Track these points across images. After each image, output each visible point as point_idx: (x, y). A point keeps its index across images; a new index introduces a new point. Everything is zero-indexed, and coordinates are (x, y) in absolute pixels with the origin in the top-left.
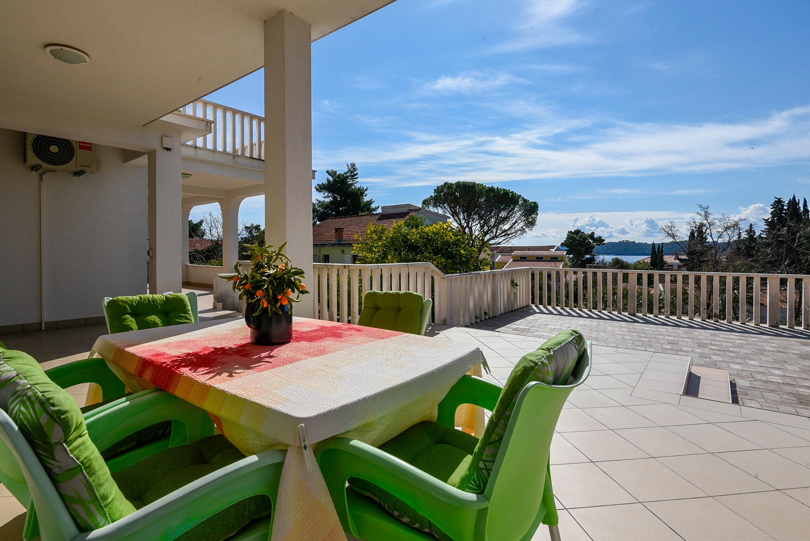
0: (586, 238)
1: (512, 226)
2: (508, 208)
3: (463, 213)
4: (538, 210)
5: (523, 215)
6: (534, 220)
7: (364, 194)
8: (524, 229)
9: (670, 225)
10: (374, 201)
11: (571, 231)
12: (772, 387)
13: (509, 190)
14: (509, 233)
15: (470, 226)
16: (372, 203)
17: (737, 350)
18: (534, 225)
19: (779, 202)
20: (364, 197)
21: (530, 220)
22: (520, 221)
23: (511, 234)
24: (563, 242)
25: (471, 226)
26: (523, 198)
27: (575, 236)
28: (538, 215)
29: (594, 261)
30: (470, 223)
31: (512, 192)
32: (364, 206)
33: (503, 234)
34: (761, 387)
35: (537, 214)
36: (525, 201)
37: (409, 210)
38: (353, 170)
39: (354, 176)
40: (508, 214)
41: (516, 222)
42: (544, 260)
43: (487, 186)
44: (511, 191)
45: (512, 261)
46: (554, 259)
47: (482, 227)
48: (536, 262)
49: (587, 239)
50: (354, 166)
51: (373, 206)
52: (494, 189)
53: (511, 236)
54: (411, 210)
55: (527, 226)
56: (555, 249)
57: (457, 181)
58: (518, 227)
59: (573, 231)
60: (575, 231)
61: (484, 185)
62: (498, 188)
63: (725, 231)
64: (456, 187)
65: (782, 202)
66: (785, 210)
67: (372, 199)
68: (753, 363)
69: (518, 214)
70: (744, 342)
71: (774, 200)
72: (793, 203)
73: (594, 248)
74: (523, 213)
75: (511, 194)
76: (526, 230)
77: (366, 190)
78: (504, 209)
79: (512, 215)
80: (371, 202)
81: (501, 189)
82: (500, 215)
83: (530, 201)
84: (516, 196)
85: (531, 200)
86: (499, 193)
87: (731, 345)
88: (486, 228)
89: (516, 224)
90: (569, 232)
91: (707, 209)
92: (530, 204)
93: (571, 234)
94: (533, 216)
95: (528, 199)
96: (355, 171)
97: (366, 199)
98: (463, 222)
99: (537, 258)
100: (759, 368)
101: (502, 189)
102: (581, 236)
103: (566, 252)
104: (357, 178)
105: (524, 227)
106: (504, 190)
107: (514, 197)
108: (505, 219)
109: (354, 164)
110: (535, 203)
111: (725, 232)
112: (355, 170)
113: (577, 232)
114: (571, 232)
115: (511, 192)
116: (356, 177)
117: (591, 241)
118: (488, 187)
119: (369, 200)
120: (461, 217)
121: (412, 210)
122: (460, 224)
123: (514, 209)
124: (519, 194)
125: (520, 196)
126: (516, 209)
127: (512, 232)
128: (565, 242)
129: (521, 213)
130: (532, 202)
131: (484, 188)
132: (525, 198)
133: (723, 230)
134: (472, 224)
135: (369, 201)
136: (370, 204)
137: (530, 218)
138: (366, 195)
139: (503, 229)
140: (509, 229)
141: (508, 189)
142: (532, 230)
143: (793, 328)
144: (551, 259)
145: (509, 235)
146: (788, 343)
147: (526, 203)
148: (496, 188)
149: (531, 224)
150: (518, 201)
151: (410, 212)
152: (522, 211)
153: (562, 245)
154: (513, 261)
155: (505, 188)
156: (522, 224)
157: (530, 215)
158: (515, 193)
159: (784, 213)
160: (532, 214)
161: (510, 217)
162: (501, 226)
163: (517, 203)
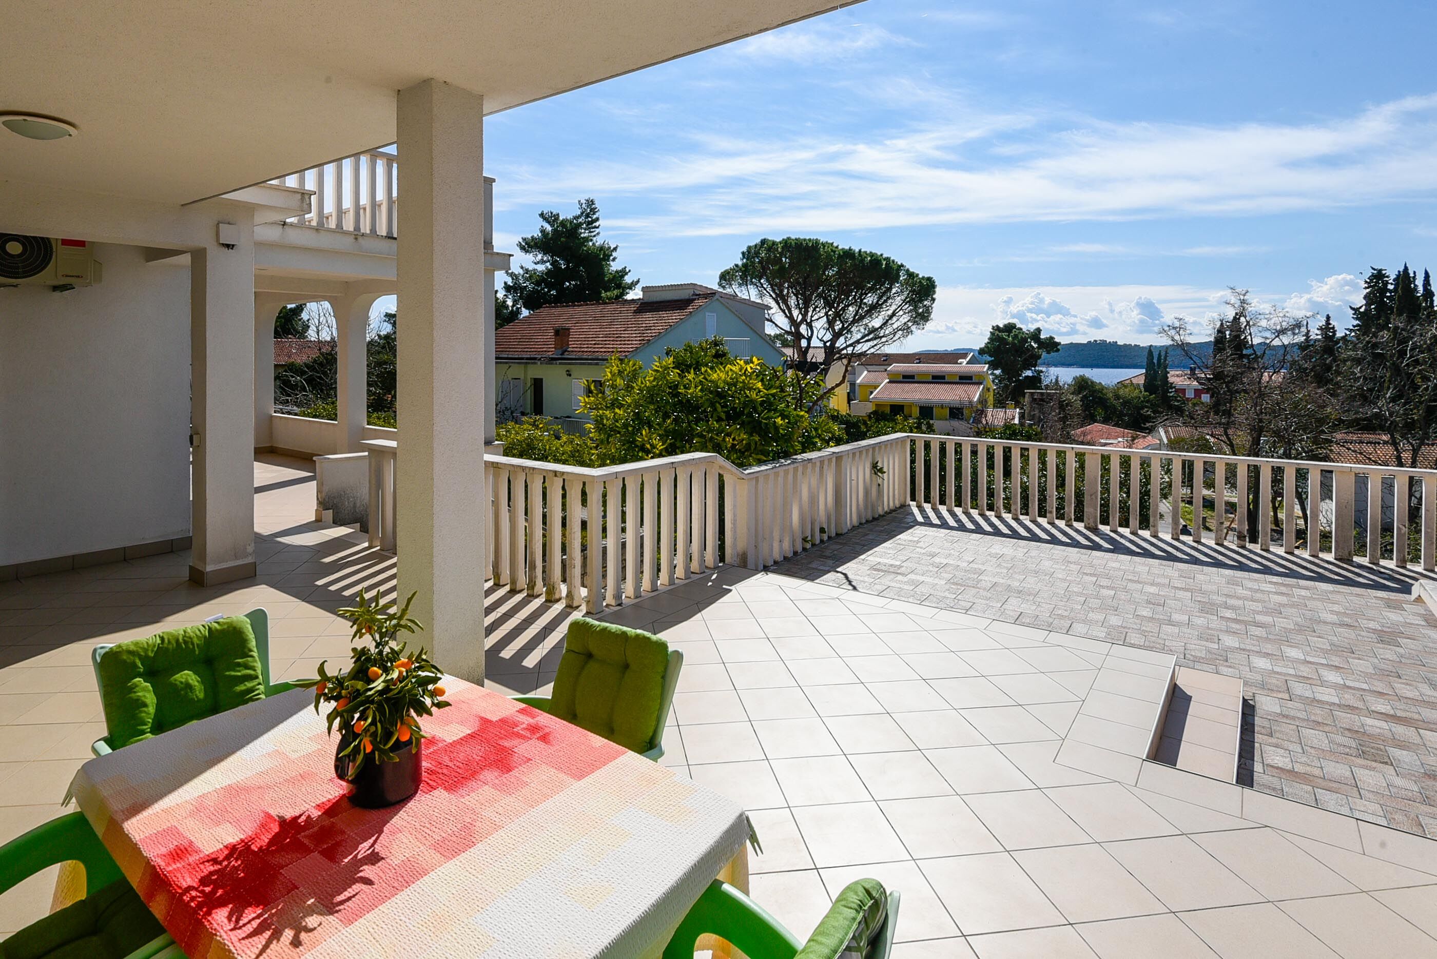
0: (1024, 340)
1: (887, 321)
2: (880, 288)
3: (796, 295)
4: (934, 292)
5: (908, 302)
6: (928, 310)
7: (611, 258)
8: (909, 328)
9: (1177, 324)
10: (630, 271)
11: (997, 326)
12: (1318, 714)
13: (882, 255)
14: (881, 334)
15: (809, 321)
16: (627, 274)
17: (1268, 619)
18: (928, 320)
19: (1379, 276)
20: (612, 263)
21: (921, 310)
22: (901, 313)
23: (883, 337)
24: (983, 345)
25: (811, 321)
26: (908, 270)
27: (1004, 335)
28: (936, 302)
29: (1040, 381)
30: (810, 314)
31: (887, 259)
32: (610, 281)
33: (871, 336)
34: (1299, 715)
35: (934, 300)
36: (911, 275)
37: (693, 295)
38: (591, 211)
39: (592, 224)
40: (880, 298)
41: (894, 314)
42: (946, 380)
43: (840, 247)
44: (884, 256)
45: (888, 382)
46: (966, 379)
47: (831, 323)
48: (932, 385)
49: (1027, 342)
50: (593, 204)
51: (628, 279)
52: (854, 253)
53: (884, 339)
54: (697, 295)
55: (914, 322)
56: (968, 359)
57: (785, 237)
58: (896, 323)
59: (1001, 326)
60: (1005, 326)
61: (835, 244)
62: (860, 251)
63: (1276, 337)
64: (783, 248)
65: (1384, 276)
66: (1390, 291)
67: (625, 268)
68: (1293, 653)
69: (897, 299)
70: (1283, 600)
71: (1369, 273)
72: (1405, 278)
73: (1039, 357)
74: (906, 298)
75: (884, 263)
76: (914, 328)
77: (615, 249)
78: (872, 290)
79: (885, 301)
80: (623, 273)
81: (865, 252)
82: (866, 301)
83: (920, 276)
84: (895, 267)
85: (922, 273)
86: (862, 260)
87: (1258, 607)
88: (838, 326)
89: (895, 319)
90: (993, 327)
91: (1244, 295)
92: (920, 282)
93: (997, 332)
94: (926, 303)
95: (916, 272)
96: (594, 214)
97: (615, 266)
98: (795, 313)
99: (934, 377)
100: (1302, 668)
101: (868, 252)
102: (1016, 336)
103: (987, 366)
104: (598, 227)
105: (910, 324)
106: (872, 255)
107: (891, 267)
108: (874, 308)
109: (592, 201)
110: (929, 279)
111: (1277, 339)
112: (594, 211)
113: (1010, 328)
114: (997, 328)
115: (885, 259)
116: (597, 224)
117: (1035, 346)
118: (843, 249)
119: (620, 269)
120: (792, 301)
121: (699, 295)
122: (791, 318)
123: (890, 289)
124: (899, 263)
125: (902, 265)
126: (894, 291)
127: (887, 332)
128: (986, 346)
129: (903, 297)
130: (923, 277)
131: (834, 252)
132: (911, 270)
133: (1273, 336)
134: (812, 317)
135: (621, 271)
136: (623, 276)
137: (919, 308)
138: (614, 259)
139: (870, 325)
140: (881, 327)
141: (879, 254)
142: (923, 328)
143: (1377, 564)
144: (960, 379)
145: (881, 337)
146: (1363, 602)
147: (914, 278)
148: (857, 250)
149: (923, 317)
150: (898, 276)
151: (695, 299)
152: (906, 293)
153: (982, 351)
154: (890, 382)
155: (873, 252)
156: (905, 319)
157: (921, 301)
158: (893, 261)
159: (1388, 298)
160: (923, 300)
161: (882, 304)
162: (865, 321)
163: (896, 279)
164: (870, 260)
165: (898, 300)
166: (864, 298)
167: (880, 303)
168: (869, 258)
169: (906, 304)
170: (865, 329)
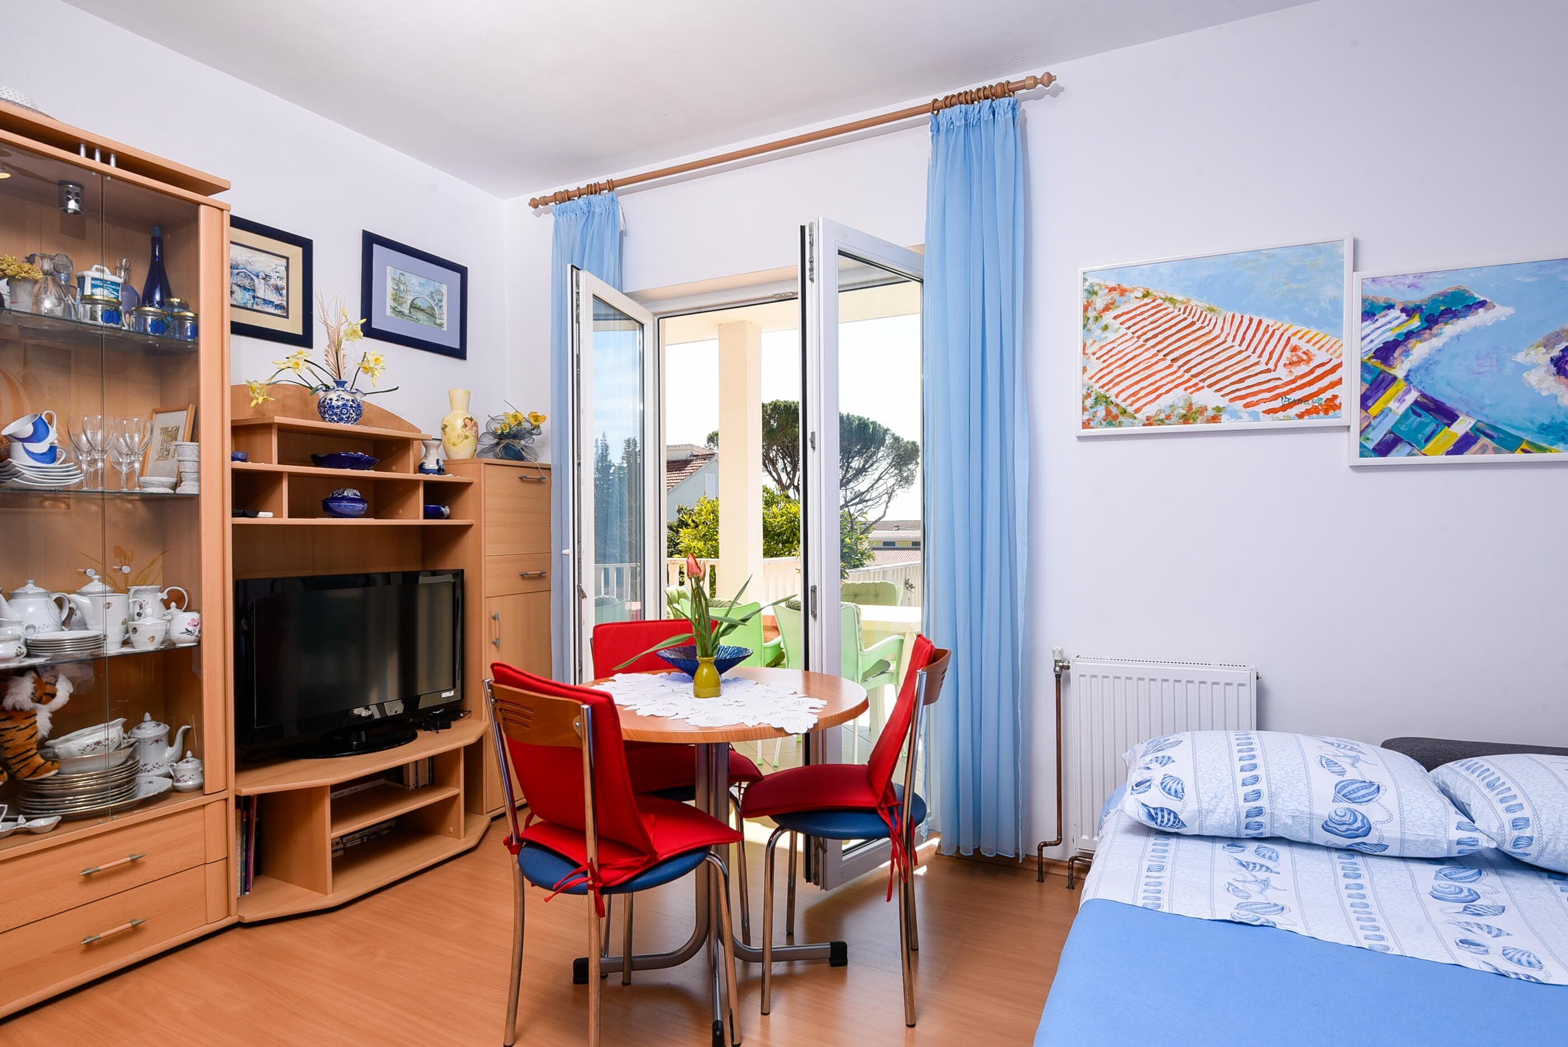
1: (873, 485)
2: (866, 452)
3: (783, 459)
5: (894, 465)
6: (912, 473)
8: (894, 492)
13: (868, 419)
14: (868, 498)
21: (905, 474)
22: (887, 476)
23: (869, 500)
26: (893, 435)
31: (874, 423)
33: (857, 500)
36: (897, 439)
37: (691, 456)
40: (866, 462)
41: (880, 478)
44: (871, 420)
53: (870, 503)
54: (695, 456)
55: (900, 486)
57: (774, 400)
58: (881, 487)
62: (848, 415)
64: (772, 410)
69: (883, 461)
74: (892, 462)
75: (871, 426)
76: (898, 492)
78: (860, 453)
79: (872, 465)
81: (853, 416)
82: (852, 465)
83: (904, 441)
84: (881, 431)
86: (851, 424)
89: (881, 482)
92: (904, 446)
94: (910, 466)
95: (901, 437)
98: (783, 476)
99: (913, 543)
101: (856, 416)
105: (895, 488)
106: (860, 419)
107: (878, 431)
108: (861, 471)
110: (913, 444)
115: (871, 424)
120: (780, 465)
121: (698, 456)
122: (779, 481)
123: (874, 453)
124: (886, 428)
125: (888, 430)
126: (880, 455)
127: (873, 496)
129: (889, 461)
130: (908, 442)
132: (897, 434)
137: (905, 471)
139: (856, 489)
140: (867, 491)
141: (866, 418)
145: (867, 501)
147: (899, 442)
148: (845, 414)
149: (907, 481)
150: (884, 440)
151: (693, 461)
152: (891, 457)
156: (892, 481)
157: (906, 465)
158: (880, 426)
160: (908, 464)
161: (869, 467)
162: (852, 485)
163: (882, 442)
164: (858, 424)
165: (884, 464)
166: (851, 462)
167: (867, 466)
168: (857, 422)
169: (892, 467)
170: (851, 493)
